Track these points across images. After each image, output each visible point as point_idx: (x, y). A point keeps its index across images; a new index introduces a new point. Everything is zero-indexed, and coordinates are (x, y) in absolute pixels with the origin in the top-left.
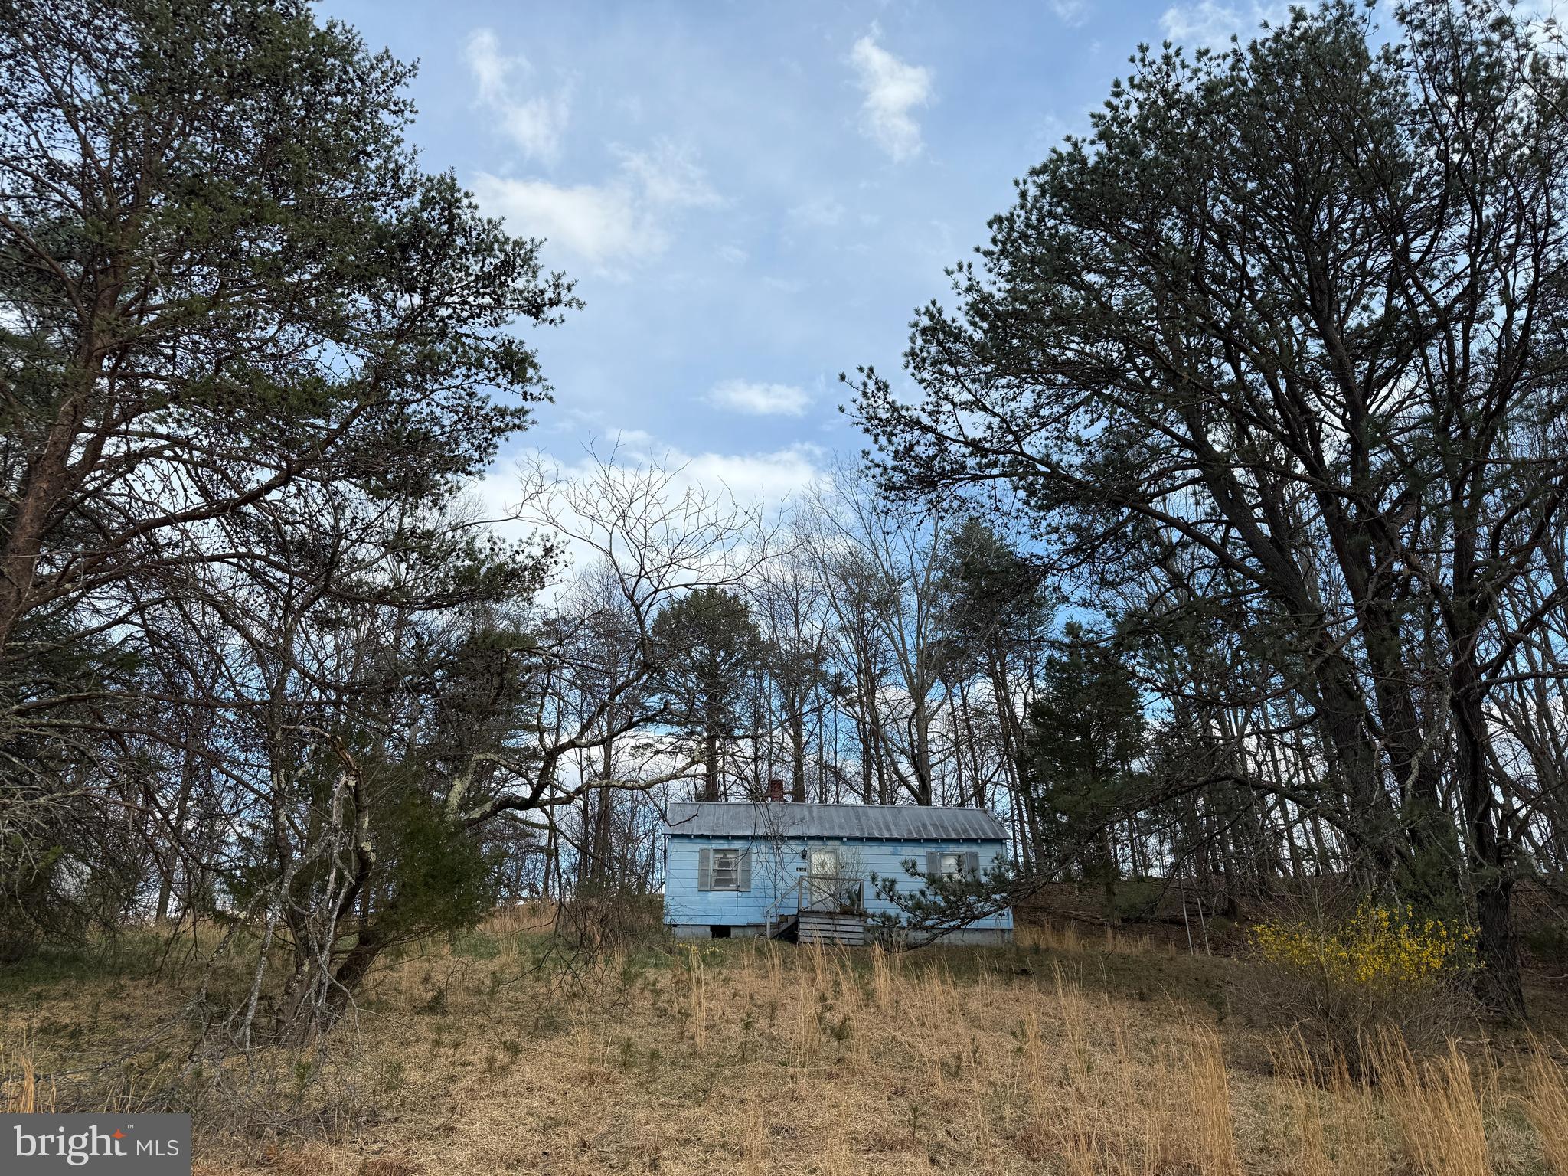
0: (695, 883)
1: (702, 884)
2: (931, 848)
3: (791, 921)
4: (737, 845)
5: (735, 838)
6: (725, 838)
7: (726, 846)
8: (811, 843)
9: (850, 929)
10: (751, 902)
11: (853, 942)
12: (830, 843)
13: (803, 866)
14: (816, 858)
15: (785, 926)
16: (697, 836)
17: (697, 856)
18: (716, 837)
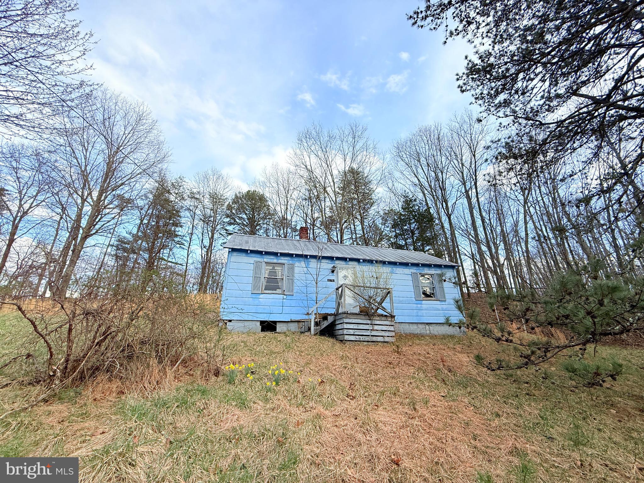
0: (249, 287)
1: (255, 287)
2: (414, 270)
3: (330, 319)
4: (283, 260)
5: (283, 255)
6: (275, 254)
7: (275, 261)
8: (337, 262)
9: (384, 328)
10: (293, 303)
11: (387, 339)
12: (351, 263)
13: (332, 278)
14: (342, 274)
15: (325, 324)
16: (253, 252)
17: (252, 267)
18: (267, 253)
